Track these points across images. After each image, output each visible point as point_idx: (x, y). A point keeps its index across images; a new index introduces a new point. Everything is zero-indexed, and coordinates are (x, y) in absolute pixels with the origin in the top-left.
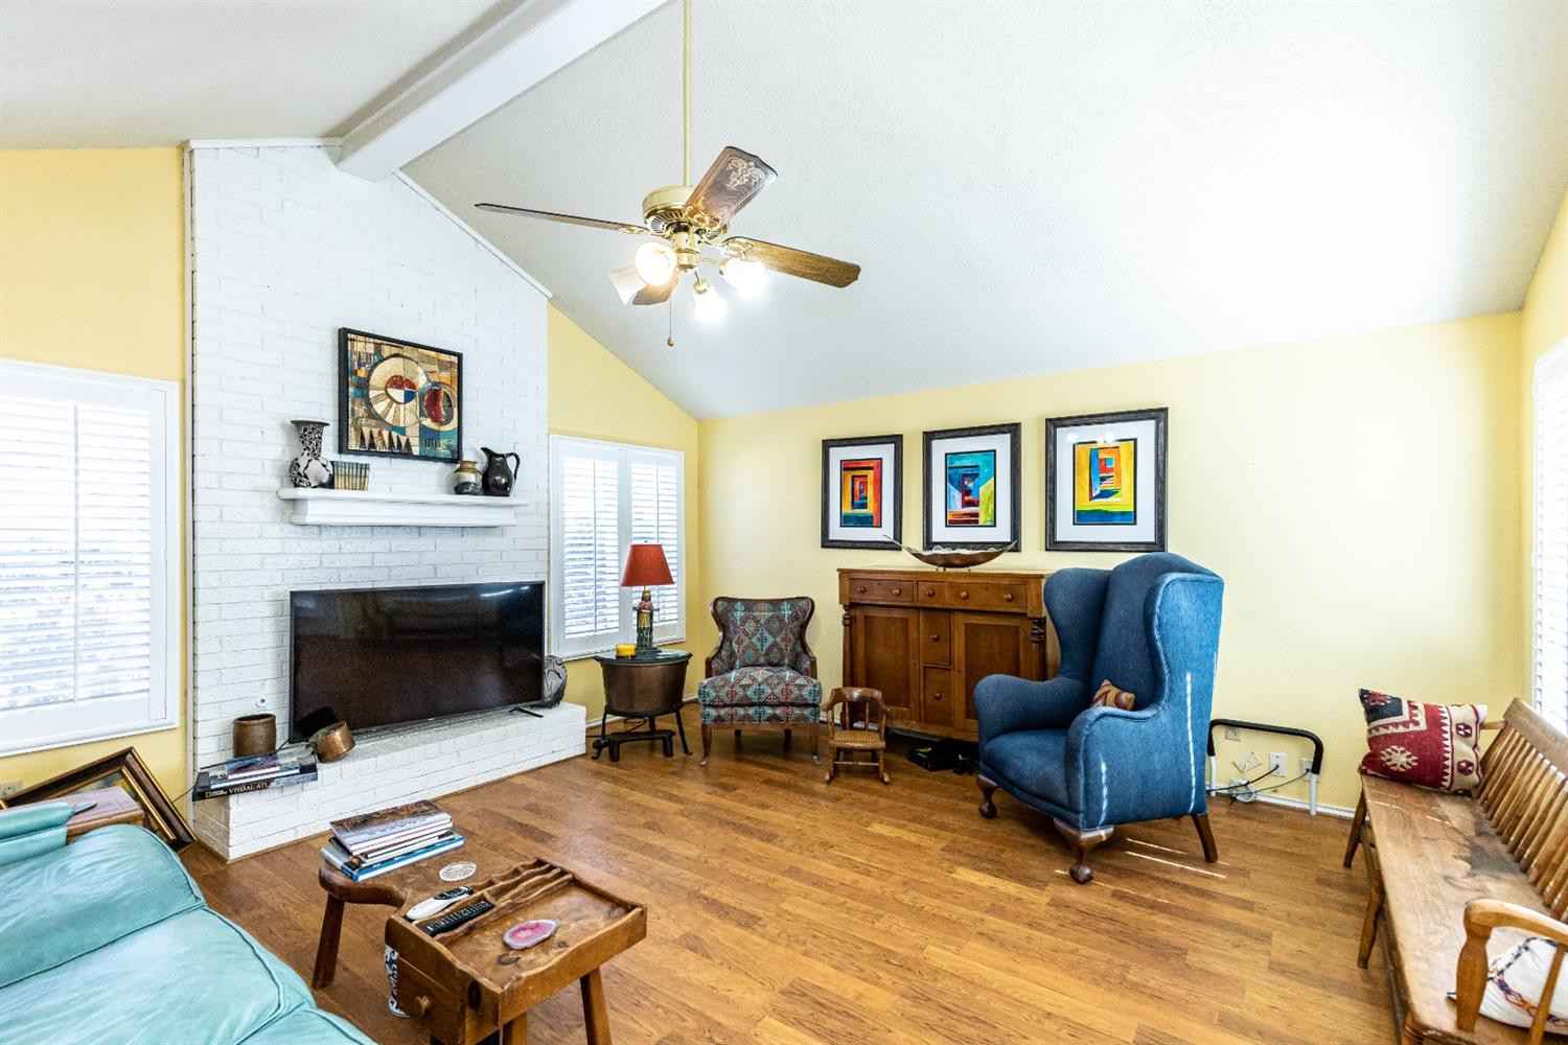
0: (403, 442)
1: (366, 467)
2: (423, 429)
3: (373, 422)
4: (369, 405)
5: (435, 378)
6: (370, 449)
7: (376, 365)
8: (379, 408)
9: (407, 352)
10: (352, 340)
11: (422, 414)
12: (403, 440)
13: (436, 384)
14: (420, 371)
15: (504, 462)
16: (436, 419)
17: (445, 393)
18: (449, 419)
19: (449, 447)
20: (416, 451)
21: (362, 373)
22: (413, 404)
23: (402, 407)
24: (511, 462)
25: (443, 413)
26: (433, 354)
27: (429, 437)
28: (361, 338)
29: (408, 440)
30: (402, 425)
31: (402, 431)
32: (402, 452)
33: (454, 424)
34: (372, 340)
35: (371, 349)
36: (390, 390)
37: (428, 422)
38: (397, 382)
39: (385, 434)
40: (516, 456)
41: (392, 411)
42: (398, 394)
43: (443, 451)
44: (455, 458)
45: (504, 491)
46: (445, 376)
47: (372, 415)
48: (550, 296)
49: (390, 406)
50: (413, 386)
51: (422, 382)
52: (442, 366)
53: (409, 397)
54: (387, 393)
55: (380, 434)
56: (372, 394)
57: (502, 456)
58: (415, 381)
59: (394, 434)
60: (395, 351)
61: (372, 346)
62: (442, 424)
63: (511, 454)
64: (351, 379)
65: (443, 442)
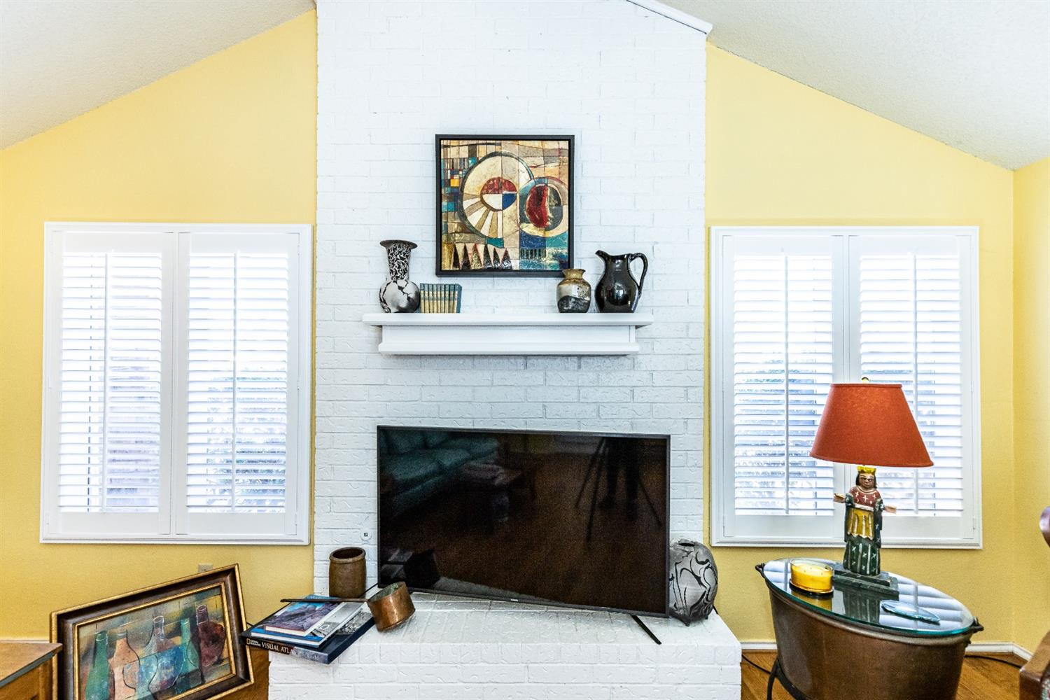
0: (501, 256)
1: (459, 289)
2: (525, 238)
3: (468, 237)
4: (463, 216)
5: (537, 173)
6: (465, 270)
7: (470, 169)
8: (474, 219)
9: (507, 147)
10: (446, 146)
11: (523, 220)
12: (501, 253)
13: (540, 180)
14: (522, 167)
15: (627, 266)
16: (540, 222)
17: (553, 190)
18: (557, 222)
19: (557, 256)
20: (516, 265)
21: (455, 183)
22: (514, 208)
23: (500, 214)
24: (636, 268)
25: (549, 214)
26: (537, 144)
27: (531, 247)
28: (454, 143)
29: (506, 253)
30: (500, 236)
31: (499, 242)
32: (500, 268)
33: (563, 227)
34: (466, 142)
35: (464, 152)
36: (486, 197)
37: (530, 229)
38: (494, 186)
39: (481, 248)
40: (643, 257)
41: (488, 220)
42: (495, 200)
43: (548, 261)
44: (566, 264)
46: (552, 169)
47: (466, 229)
49: (486, 215)
50: (512, 187)
51: (523, 182)
52: (548, 157)
53: (508, 201)
54: (483, 202)
55: (475, 249)
56: (466, 204)
57: (622, 257)
58: (515, 181)
59: (491, 248)
61: (466, 148)
62: (548, 229)
63: (637, 255)
64: (445, 191)
65: (550, 250)
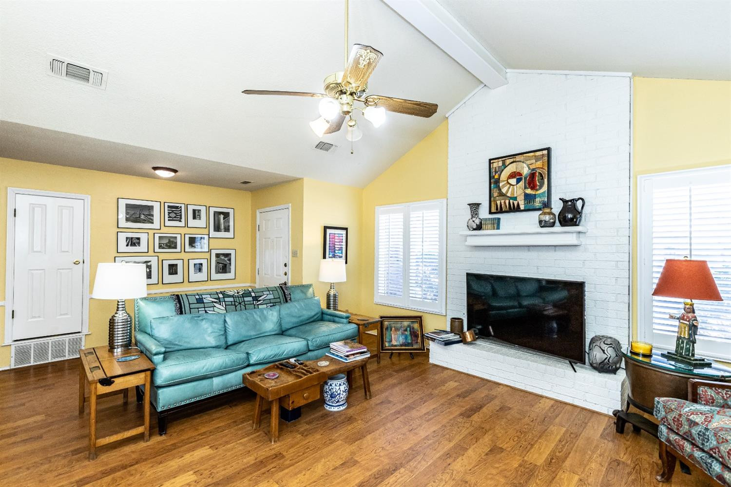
0: (516, 205)
1: (499, 219)
2: (526, 195)
3: (502, 197)
4: (500, 189)
5: (532, 167)
6: (501, 211)
7: (502, 171)
8: (504, 190)
9: (518, 158)
10: (493, 163)
11: (525, 188)
12: (516, 203)
13: (533, 169)
14: (525, 165)
16: (534, 189)
17: (540, 173)
18: (542, 187)
19: (542, 201)
20: (522, 207)
21: (497, 177)
22: (522, 183)
23: (515, 187)
25: (538, 184)
26: (532, 154)
27: (529, 198)
28: (496, 160)
29: (518, 202)
30: (515, 196)
31: (515, 199)
32: (516, 209)
33: (545, 188)
34: (501, 160)
35: (500, 164)
36: (509, 180)
37: (529, 191)
38: (512, 176)
39: (507, 202)
40: (582, 200)
41: (510, 190)
42: (513, 181)
43: (538, 205)
46: (539, 164)
47: (501, 194)
49: (509, 188)
50: (520, 174)
51: (526, 171)
52: (537, 159)
53: (518, 181)
54: (508, 183)
55: (505, 202)
56: (501, 185)
57: (571, 201)
58: (522, 172)
59: (511, 201)
60: (512, 160)
61: (501, 162)
62: (537, 190)
63: (579, 199)
64: (493, 180)
65: (538, 200)
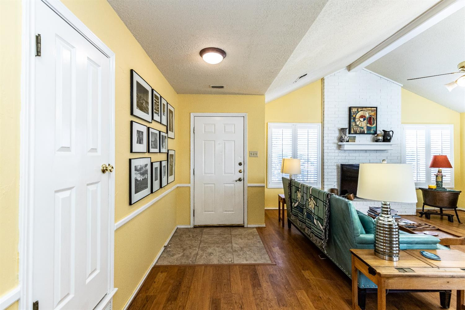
0: (363, 131)
1: (355, 137)
2: (368, 127)
3: (356, 127)
4: (356, 123)
5: (370, 114)
6: (356, 133)
7: (357, 113)
8: (358, 123)
9: (364, 109)
10: (352, 109)
11: (367, 123)
12: (363, 130)
13: (371, 116)
14: (367, 113)
15: (389, 133)
16: (370, 124)
17: (373, 117)
18: (374, 124)
19: (373, 131)
20: (366, 132)
21: (354, 116)
22: (366, 121)
23: (363, 122)
24: (391, 133)
25: (372, 122)
26: (370, 108)
27: (369, 129)
28: (354, 108)
29: (364, 130)
30: (363, 127)
31: (363, 128)
32: (362, 133)
33: (375, 125)
34: (356, 108)
35: (356, 110)
36: (360, 119)
37: (369, 125)
38: (362, 117)
39: (359, 129)
40: (393, 132)
41: (360, 123)
42: (362, 119)
43: (372, 132)
44: (375, 133)
45: (389, 141)
46: (373, 113)
47: (356, 125)
48: (402, 85)
49: (360, 122)
50: (365, 117)
51: (367, 116)
52: (372, 111)
53: (364, 120)
54: (359, 120)
55: (358, 129)
56: (356, 120)
57: (388, 132)
58: (366, 116)
59: (361, 129)
60: (361, 109)
61: (356, 109)
62: (372, 125)
63: (391, 131)
64: (352, 118)
65: (372, 129)
